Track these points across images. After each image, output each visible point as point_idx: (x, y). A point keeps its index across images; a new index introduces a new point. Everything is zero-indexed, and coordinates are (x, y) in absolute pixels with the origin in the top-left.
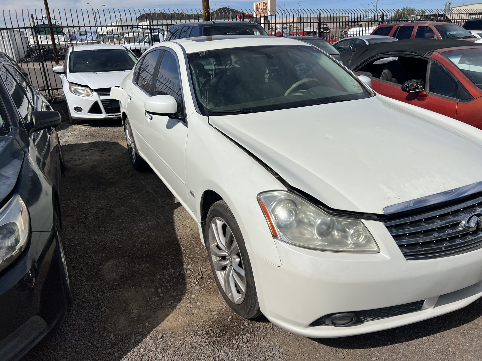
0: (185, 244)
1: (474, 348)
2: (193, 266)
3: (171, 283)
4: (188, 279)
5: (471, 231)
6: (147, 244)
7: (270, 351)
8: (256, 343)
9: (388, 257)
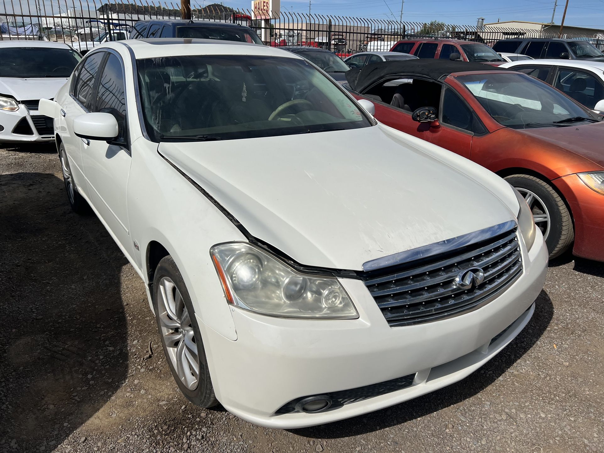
0: (132, 312)
1: (475, 428)
2: (140, 341)
3: (108, 365)
4: (132, 359)
5: (466, 290)
6: (79, 313)
7: (230, 449)
8: (214, 439)
9: (369, 324)
